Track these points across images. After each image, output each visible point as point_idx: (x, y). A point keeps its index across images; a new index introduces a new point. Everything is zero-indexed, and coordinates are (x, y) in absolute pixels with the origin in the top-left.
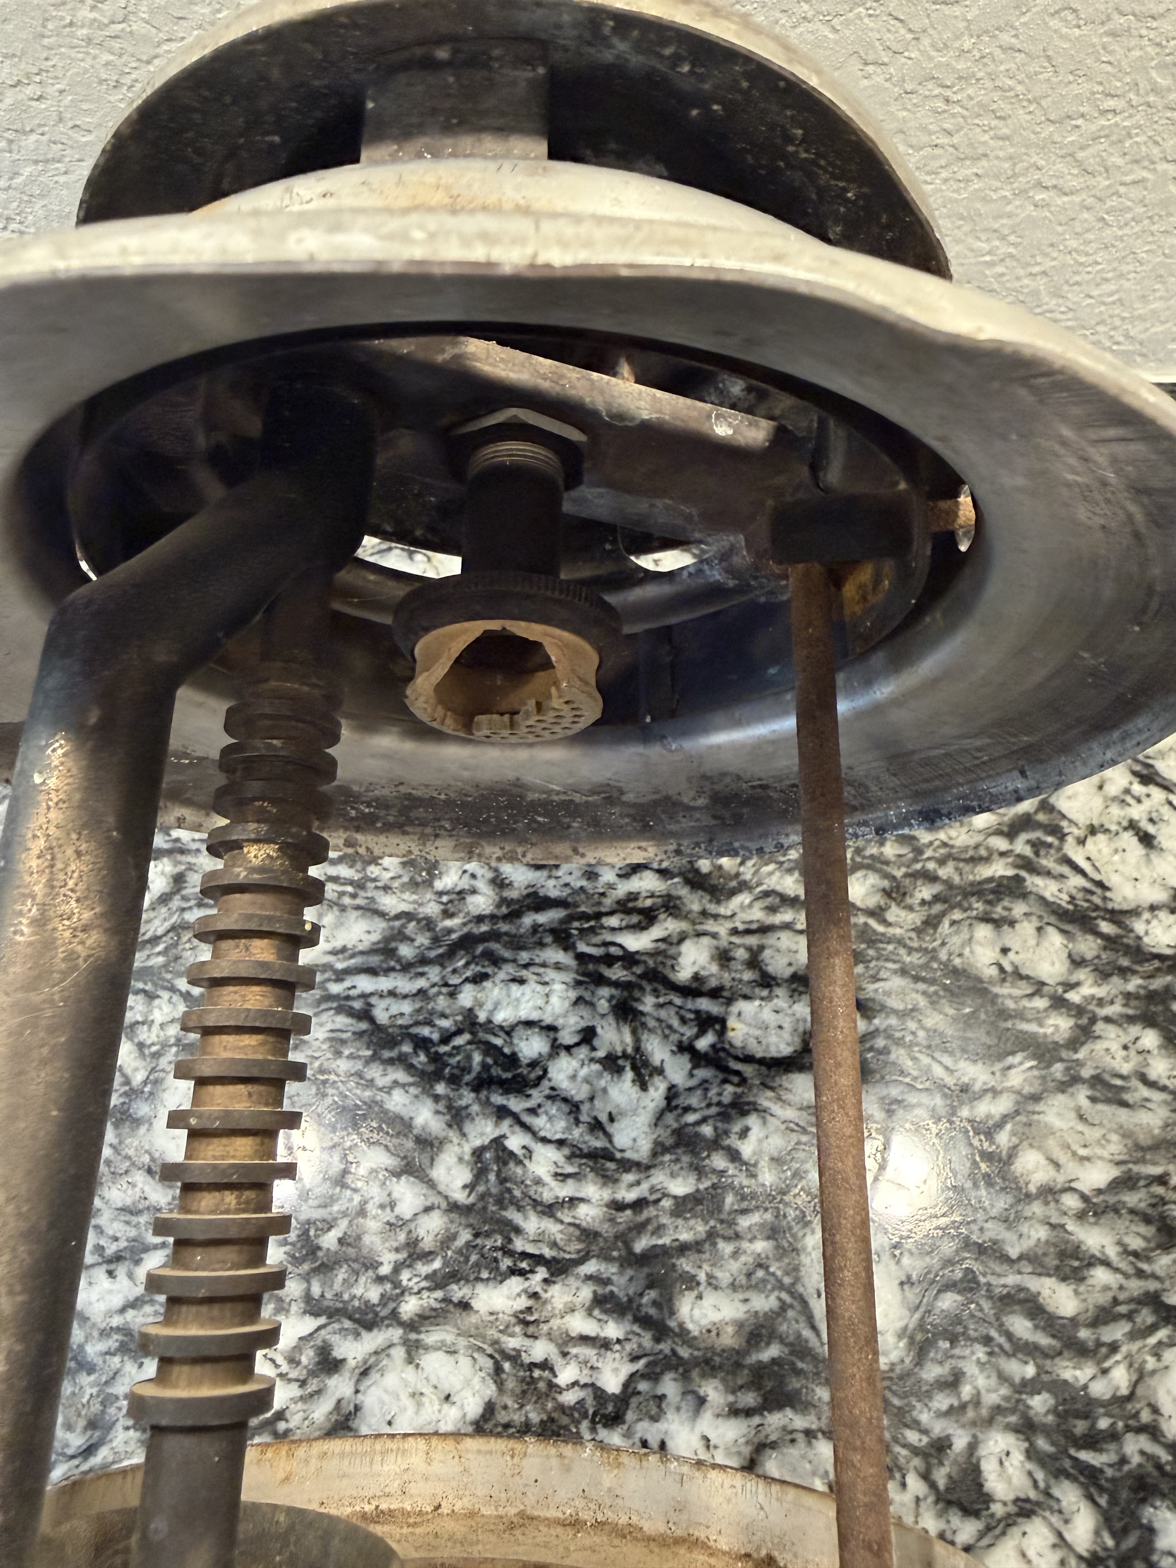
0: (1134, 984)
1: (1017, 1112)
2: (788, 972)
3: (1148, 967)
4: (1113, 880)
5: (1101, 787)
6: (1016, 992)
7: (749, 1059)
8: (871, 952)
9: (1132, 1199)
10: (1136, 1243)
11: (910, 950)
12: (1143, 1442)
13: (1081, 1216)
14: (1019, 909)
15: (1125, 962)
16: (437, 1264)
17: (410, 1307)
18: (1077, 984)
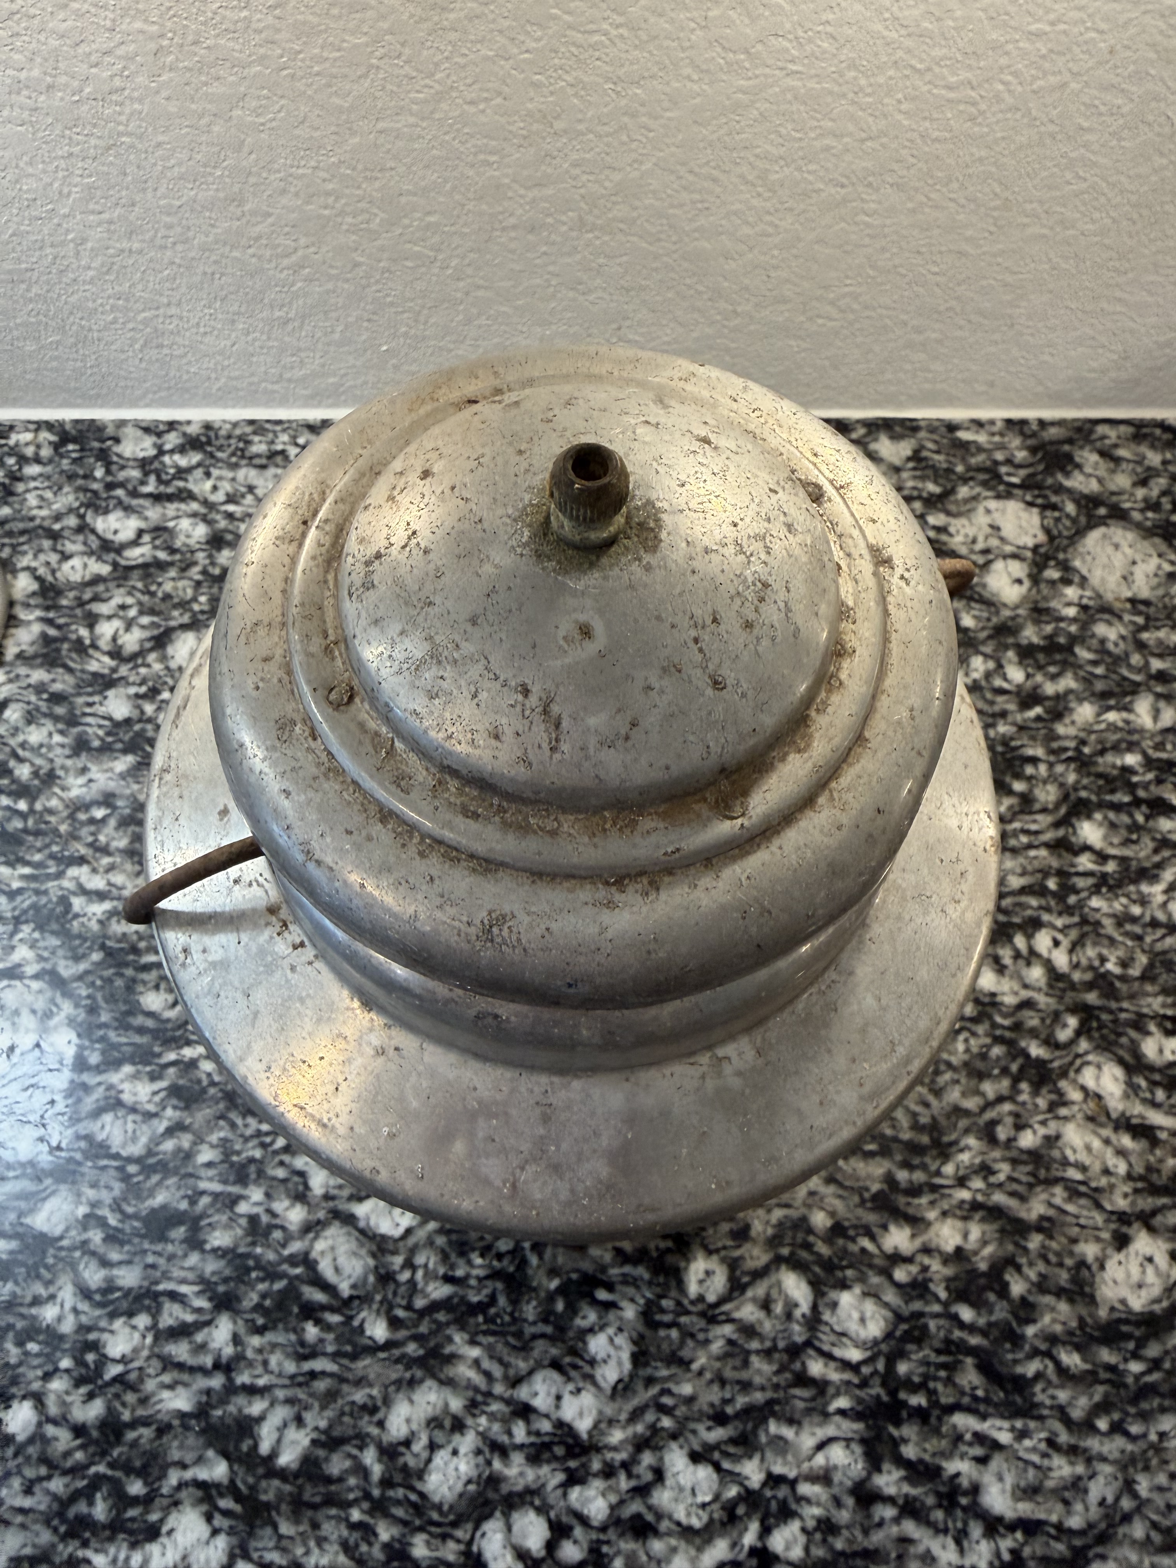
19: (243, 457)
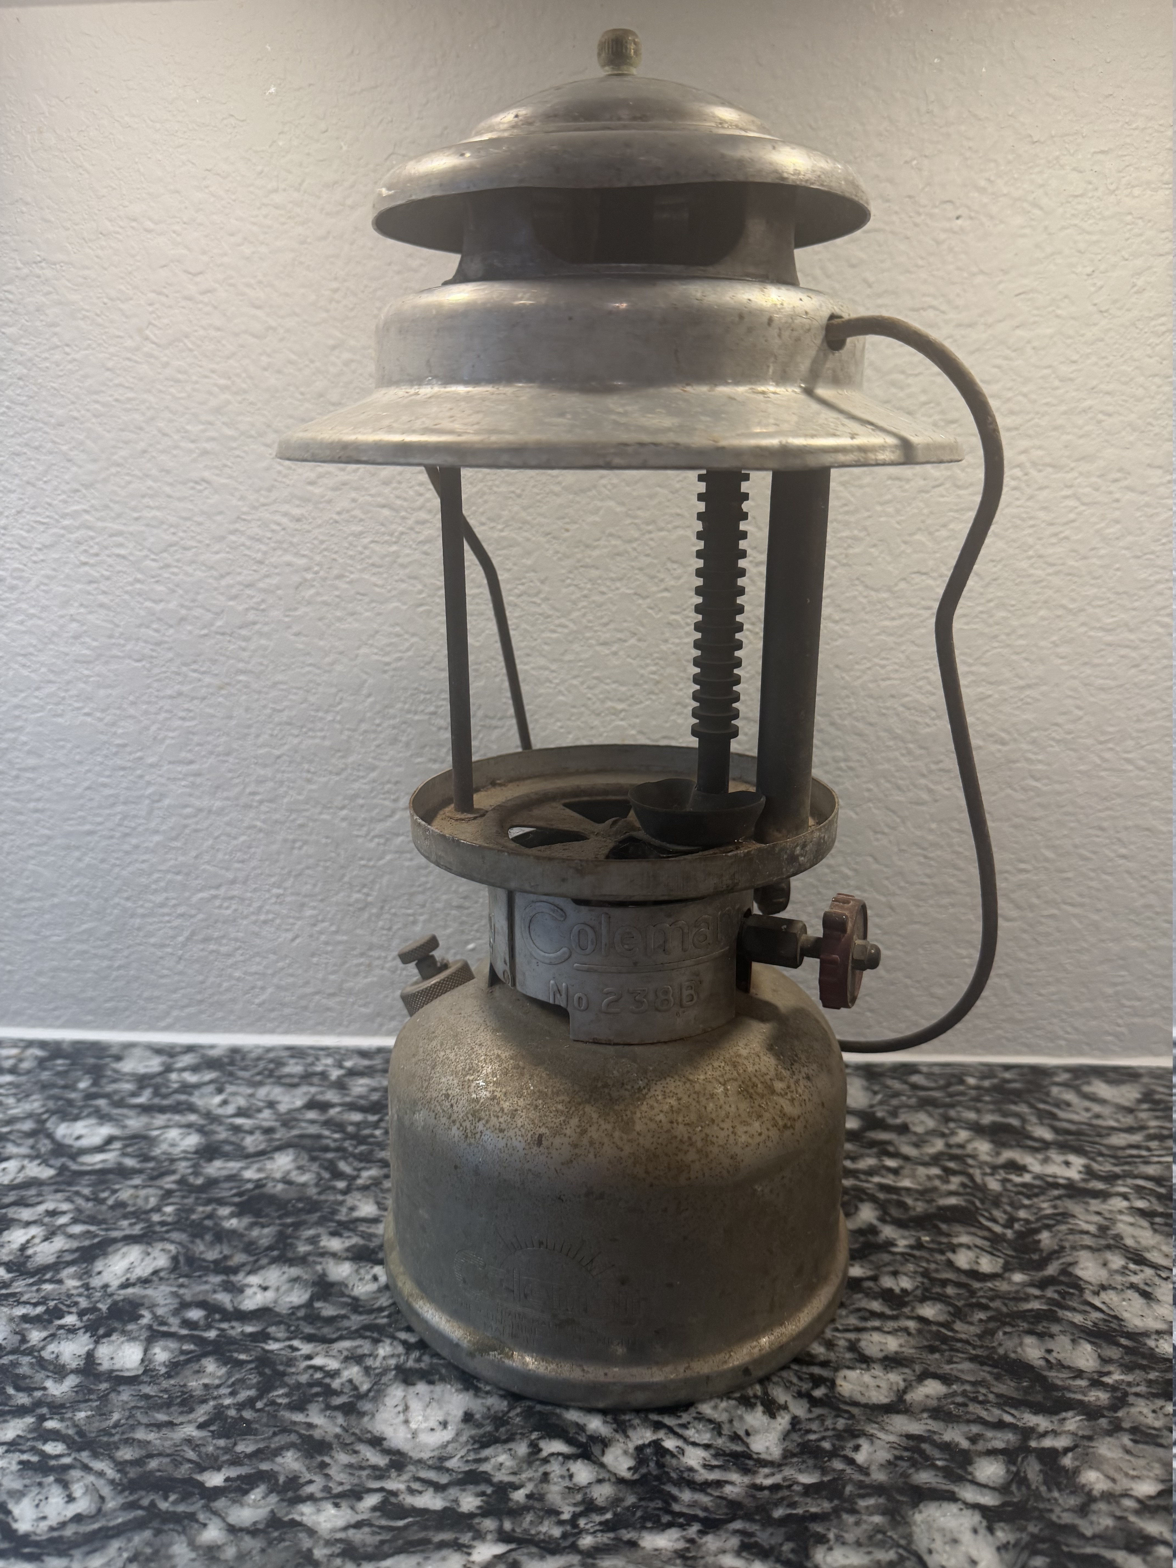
0: (1153, 1375)
1: (1076, 1446)
2: (880, 1355)
3: (1162, 1366)
4: (1126, 1315)
5: (1105, 1265)
6: (1061, 1375)
7: (855, 1404)
8: (944, 1347)
11: (975, 1347)
13: (1138, 1513)
14: (1055, 1328)
15: (1145, 1362)
16: (609, 1516)
17: (587, 1541)
18: (1109, 1373)
19: (270, 1076)
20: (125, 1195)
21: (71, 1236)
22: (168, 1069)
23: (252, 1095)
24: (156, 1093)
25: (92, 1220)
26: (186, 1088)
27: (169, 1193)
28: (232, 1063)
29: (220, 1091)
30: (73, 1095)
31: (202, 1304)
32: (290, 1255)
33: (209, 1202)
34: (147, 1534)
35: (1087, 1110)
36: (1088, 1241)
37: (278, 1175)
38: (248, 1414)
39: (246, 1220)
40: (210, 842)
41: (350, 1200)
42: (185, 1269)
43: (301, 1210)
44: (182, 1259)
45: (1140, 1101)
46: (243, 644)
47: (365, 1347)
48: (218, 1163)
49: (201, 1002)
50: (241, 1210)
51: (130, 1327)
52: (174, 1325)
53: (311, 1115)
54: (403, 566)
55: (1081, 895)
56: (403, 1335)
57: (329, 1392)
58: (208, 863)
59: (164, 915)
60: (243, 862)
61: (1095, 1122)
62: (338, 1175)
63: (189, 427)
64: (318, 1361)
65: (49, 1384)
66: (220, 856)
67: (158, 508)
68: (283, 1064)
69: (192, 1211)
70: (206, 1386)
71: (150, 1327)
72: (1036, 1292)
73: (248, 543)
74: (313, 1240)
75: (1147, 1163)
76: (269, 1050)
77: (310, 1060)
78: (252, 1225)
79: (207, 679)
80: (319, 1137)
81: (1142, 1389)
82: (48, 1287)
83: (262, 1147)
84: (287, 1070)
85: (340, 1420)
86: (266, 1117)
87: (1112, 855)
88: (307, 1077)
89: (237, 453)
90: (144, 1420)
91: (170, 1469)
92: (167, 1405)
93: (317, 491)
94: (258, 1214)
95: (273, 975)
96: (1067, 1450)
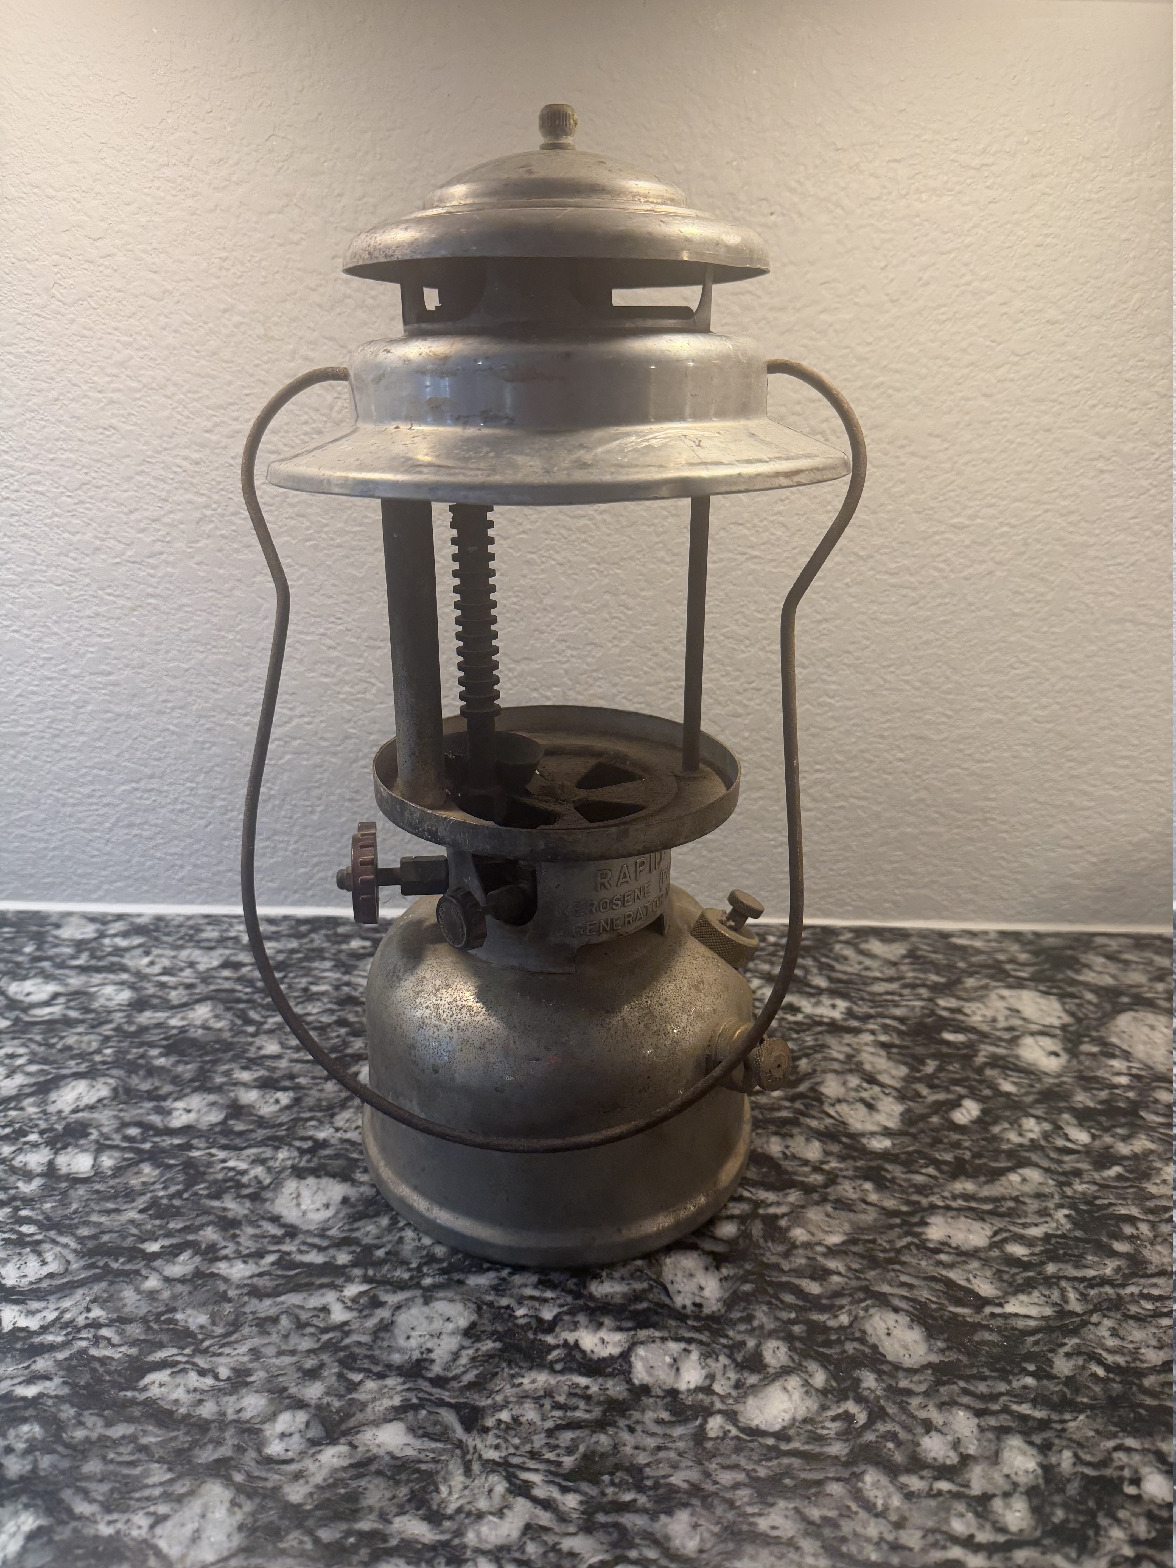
0: (860, 1163)
1: (792, 1212)
3: (868, 1157)
4: (851, 1121)
5: (845, 1084)
6: (792, 1164)
9: (855, 1249)
10: (855, 1266)
12: (856, 1345)
13: (825, 1255)
14: (796, 1131)
15: (856, 1154)
16: (445, 1265)
17: (428, 1281)
18: (827, 1162)
19: (190, 940)
20: (71, 1040)
21: (28, 1074)
22: (102, 935)
23: (174, 957)
24: (93, 956)
25: (45, 1061)
26: (118, 951)
27: (107, 1039)
28: (157, 929)
29: (147, 953)
30: (20, 959)
31: (139, 1124)
32: (209, 1085)
33: (142, 1044)
34: (104, 1284)
35: (860, 963)
36: (836, 1066)
37: (198, 1023)
38: (177, 1202)
39: (173, 1059)
40: (129, 742)
41: (258, 1041)
42: (124, 1097)
43: (218, 1050)
44: (120, 1090)
45: (904, 957)
46: (152, 571)
47: (268, 1152)
48: (148, 1014)
49: (129, 877)
50: (168, 1051)
51: (82, 1142)
52: (117, 1139)
53: (226, 973)
54: (292, 505)
55: (866, 791)
56: (298, 1143)
57: (239, 1185)
58: (128, 760)
59: (91, 804)
60: (159, 759)
61: (864, 973)
62: (249, 1022)
63: (96, 379)
64: (231, 1164)
65: (20, 1184)
66: (139, 754)
67: (71, 451)
68: (202, 931)
69: (127, 1052)
70: (144, 1183)
71: (97, 1142)
72: (787, 1104)
73: (153, 483)
74: (228, 1073)
75: (897, 1006)
76: (189, 918)
77: (225, 926)
78: (178, 1062)
79: (121, 602)
80: (233, 991)
81: (850, 1173)
82: (13, 1113)
83: (185, 1000)
84: (204, 935)
85: (248, 1204)
86: (188, 976)
87: (891, 758)
88: (222, 941)
89: (141, 403)
90: (97, 1208)
91: (119, 1241)
92: (114, 1197)
93: (214, 438)
94: (182, 1054)
95: (191, 855)
96: (783, 1215)
